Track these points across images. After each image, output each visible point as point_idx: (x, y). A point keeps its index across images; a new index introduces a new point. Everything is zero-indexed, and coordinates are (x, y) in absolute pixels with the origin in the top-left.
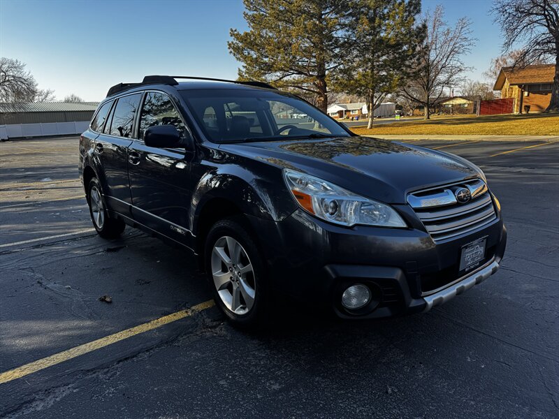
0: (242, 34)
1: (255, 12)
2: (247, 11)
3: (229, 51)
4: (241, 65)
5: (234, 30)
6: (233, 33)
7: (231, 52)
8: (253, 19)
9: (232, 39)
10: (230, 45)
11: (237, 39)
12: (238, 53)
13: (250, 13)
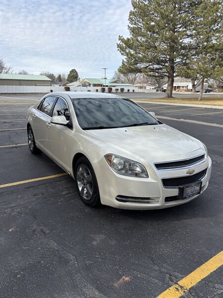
0: (126, 39)
1: (135, 26)
2: (130, 25)
3: (118, 49)
4: (124, 58)
5: (121, 36)
6: (120, 38)
7: (119, 50)
8: (133, 30)
9: (119, 42)
10: (118, 45)
11: (123, 42)
12: (123, 51)
13: (132, 26)
